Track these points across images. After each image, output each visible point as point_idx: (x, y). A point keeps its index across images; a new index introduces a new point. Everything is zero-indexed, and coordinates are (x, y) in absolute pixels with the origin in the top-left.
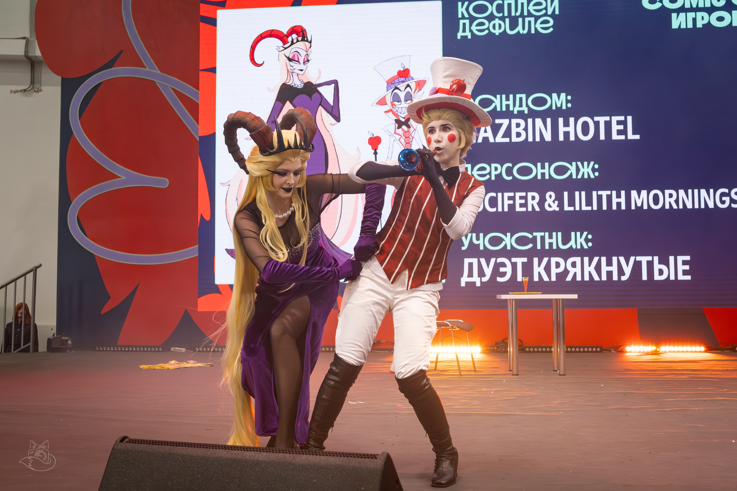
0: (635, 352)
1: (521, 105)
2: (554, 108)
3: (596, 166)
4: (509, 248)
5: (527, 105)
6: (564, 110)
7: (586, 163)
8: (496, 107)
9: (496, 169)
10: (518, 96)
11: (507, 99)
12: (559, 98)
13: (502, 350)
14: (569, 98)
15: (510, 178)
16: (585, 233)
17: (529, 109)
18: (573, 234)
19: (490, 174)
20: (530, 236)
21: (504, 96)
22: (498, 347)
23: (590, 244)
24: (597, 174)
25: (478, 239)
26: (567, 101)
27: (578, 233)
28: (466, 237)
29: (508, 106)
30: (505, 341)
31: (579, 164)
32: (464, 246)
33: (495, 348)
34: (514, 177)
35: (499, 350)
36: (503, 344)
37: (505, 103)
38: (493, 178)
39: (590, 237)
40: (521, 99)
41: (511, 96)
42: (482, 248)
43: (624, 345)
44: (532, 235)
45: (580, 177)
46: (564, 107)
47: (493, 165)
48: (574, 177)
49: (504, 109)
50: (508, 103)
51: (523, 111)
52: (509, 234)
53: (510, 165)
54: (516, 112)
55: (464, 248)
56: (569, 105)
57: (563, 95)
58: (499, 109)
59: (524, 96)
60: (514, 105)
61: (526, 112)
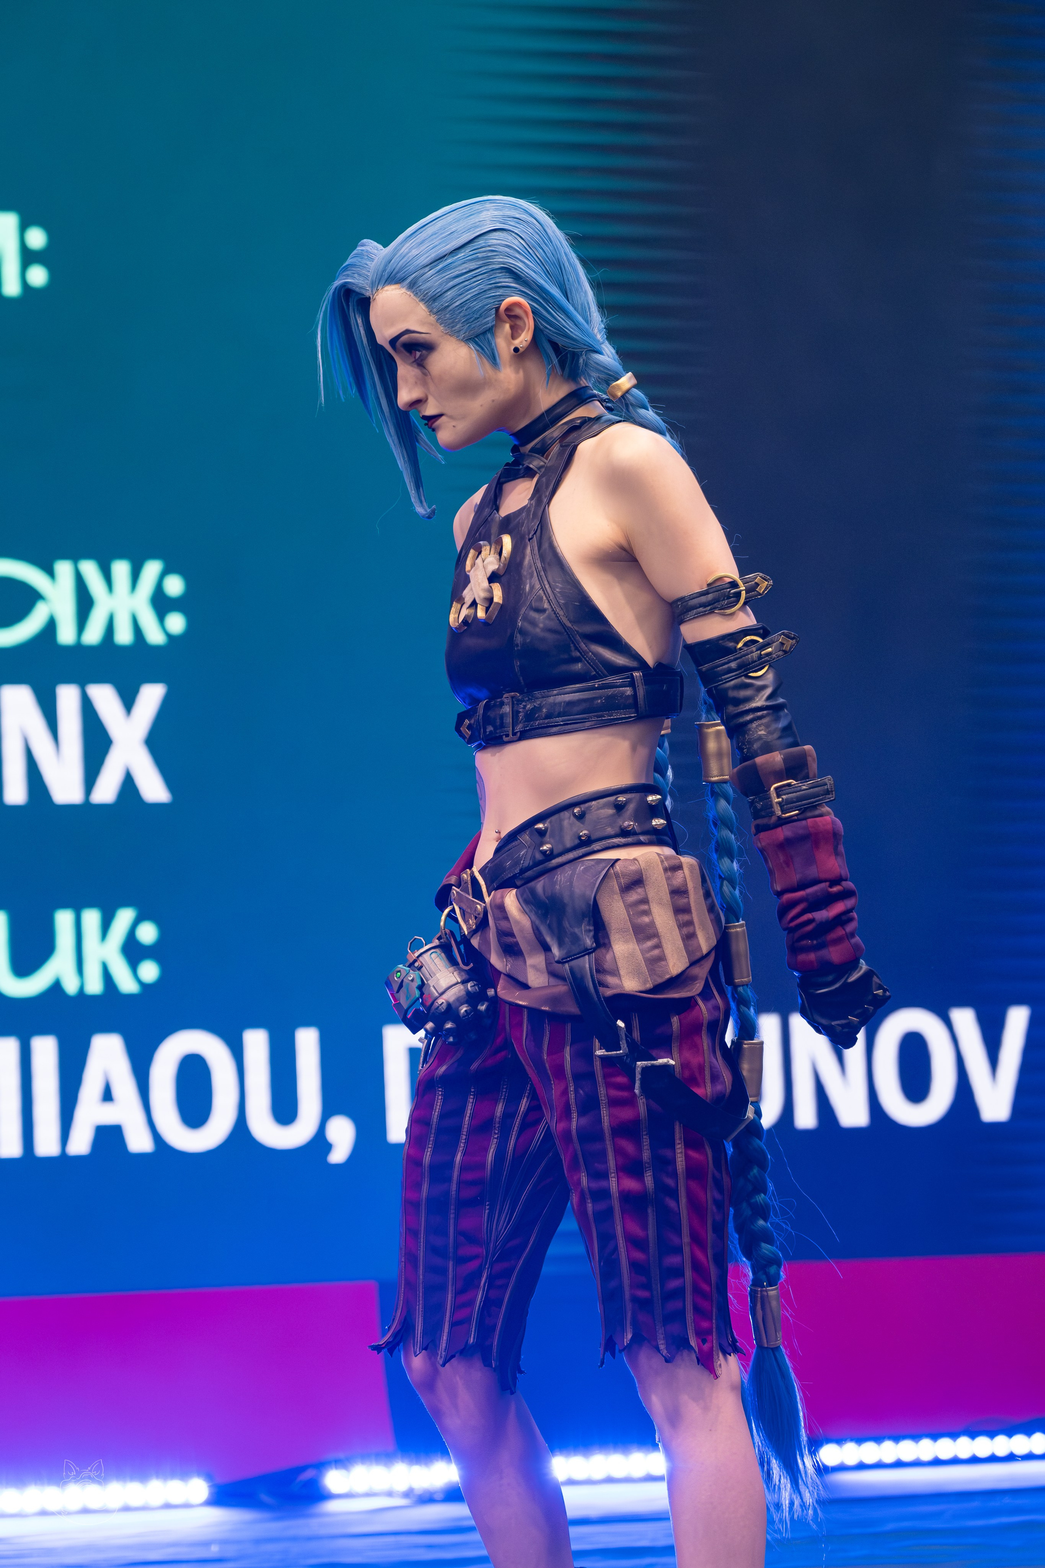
0: (369, 1495)
3: (175, 586)
7: (121, 569)
14: (37, 238)
16: (125, 917)
18: (64, 919)
23: (150, 971)
24: (176, 623)
26: (28, 257)
27: (92, 918)
31: (90, 569)
39: (148, 933)
43: (321, 1466)
45: (93, 635)
48: (66, 635)
56: (38, 276)
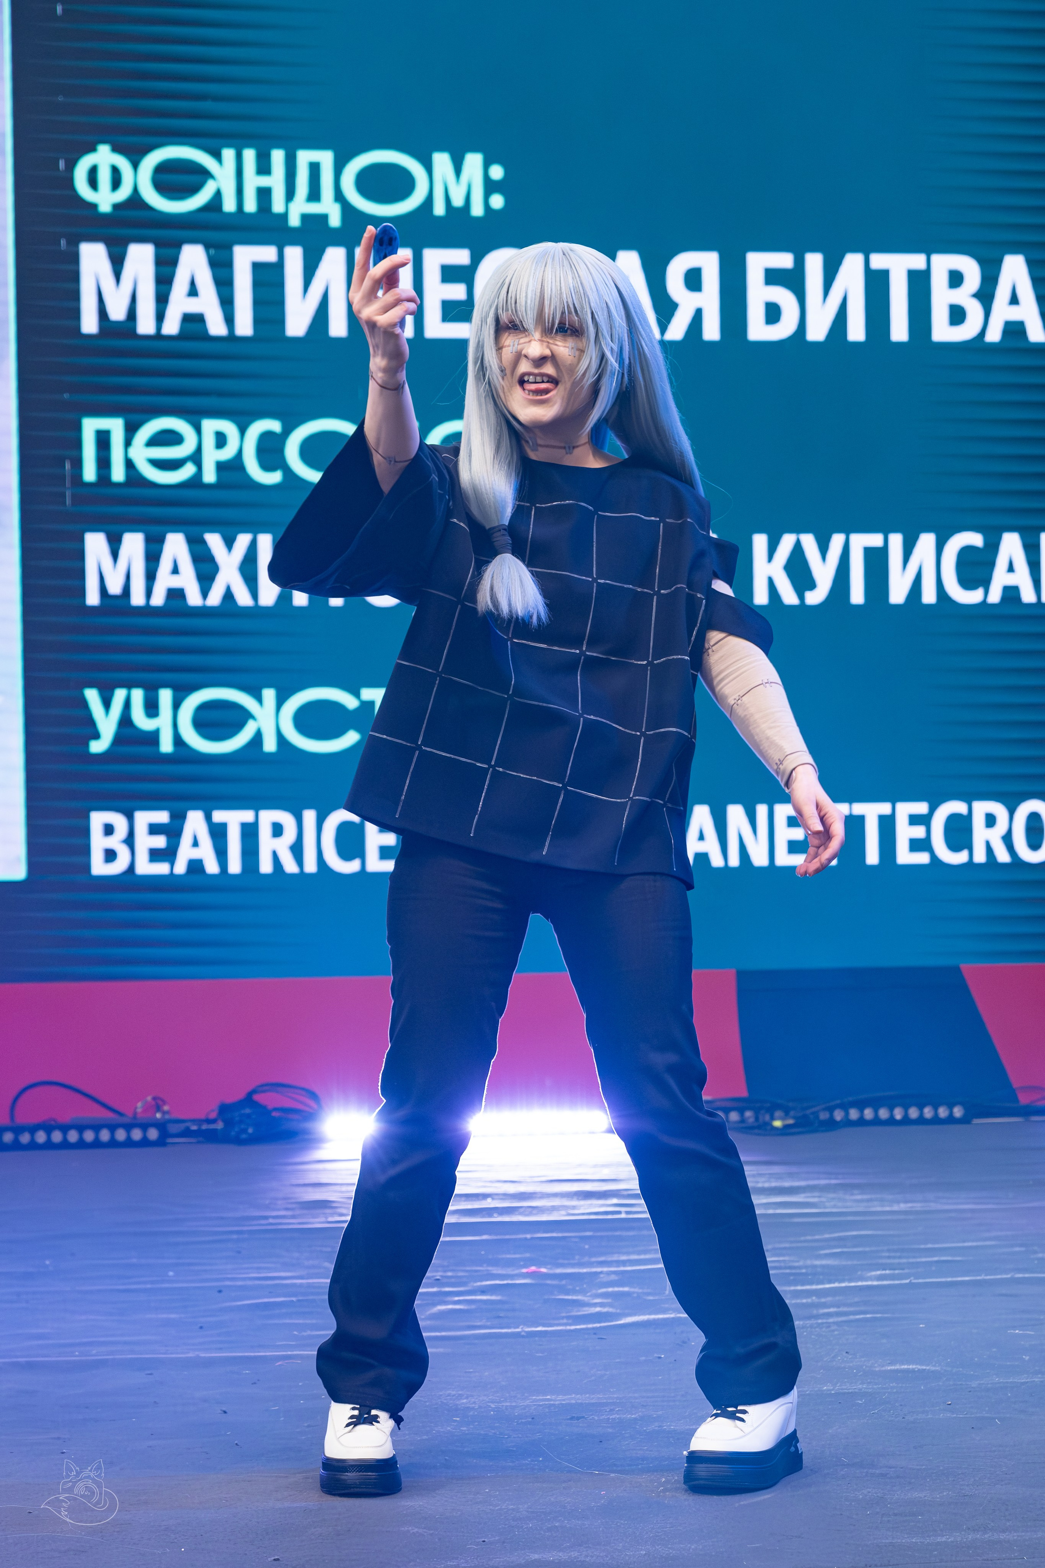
1: (314, 195)
2: (439, 209)
4: (270, 745)
5: (339, 196)
6: (477, 219)
8: (218, 194)
9: (221, 440)
10: (304, 157)
11: (264, 168)
12: (458, 170)
13: (244, 1131)
14: (497, 172)
15: (274, 478)
17: (347, 209)
19: (196, 457)
20: (350, 702)
21: (250, 155)
22: (229, 1123)
25: (152, 709)
26: (490, 187)
28: (107, 704)
29: (264, 194)
30: (256, 1097)
32: (97, 736)
33: (220, 1125)
34: (288, 472)
35: (233, 1133)
36: (248, 1111)
37: (253, 181)
38: (210, 476)
40: (315, 169)
41: (278, 157)
42: (166, 746)
44: (357, 695)
46: (477, 210)
47: (210, 426)
49: (251, 205)
50: (264, 181)
51: (324, 218)
52: (269, 694)
53: (274, 426)
54: (294, 221)
55: (97, 747)
56: (497, 201)
57: (474, 161)
58: (229, 205)
59: (326, 158)
60: (290, 194)
61: (335, 221)
